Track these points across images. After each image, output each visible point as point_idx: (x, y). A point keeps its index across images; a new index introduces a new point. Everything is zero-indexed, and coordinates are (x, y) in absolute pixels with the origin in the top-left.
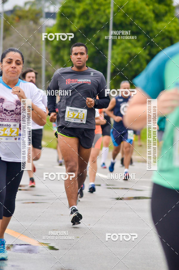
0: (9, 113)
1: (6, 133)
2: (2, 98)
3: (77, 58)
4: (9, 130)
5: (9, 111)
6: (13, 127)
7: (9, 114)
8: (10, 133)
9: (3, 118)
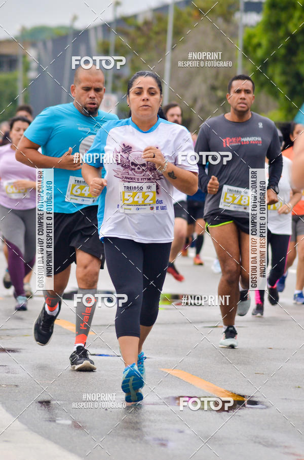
0: (139, 168)
1: (136, 199)
2: (128, 146)
3: (240, 97)
4: (140, 194)
5: (139, 166)
6: (147, 191)
7: (139, 170)
8: (143, 200)
9: (131, 177)
